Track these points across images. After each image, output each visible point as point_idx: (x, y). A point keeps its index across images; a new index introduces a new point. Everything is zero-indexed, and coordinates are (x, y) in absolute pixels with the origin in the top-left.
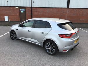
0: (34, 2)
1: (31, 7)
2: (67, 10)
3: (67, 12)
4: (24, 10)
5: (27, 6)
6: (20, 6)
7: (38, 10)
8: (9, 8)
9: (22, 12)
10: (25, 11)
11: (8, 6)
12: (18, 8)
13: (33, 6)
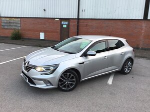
0: (84, 11)
1: (78, 19)
2: (144, 25)
3: (144, 27)
4: (67, 23)
5: (72, 18)
6: (61, 17)
7: (88, 24)
8: (46, 19)
9: (65, 26)
10: (68, 26)
11: (46, 17)
12: (58, 20)
13: (80, 17)
